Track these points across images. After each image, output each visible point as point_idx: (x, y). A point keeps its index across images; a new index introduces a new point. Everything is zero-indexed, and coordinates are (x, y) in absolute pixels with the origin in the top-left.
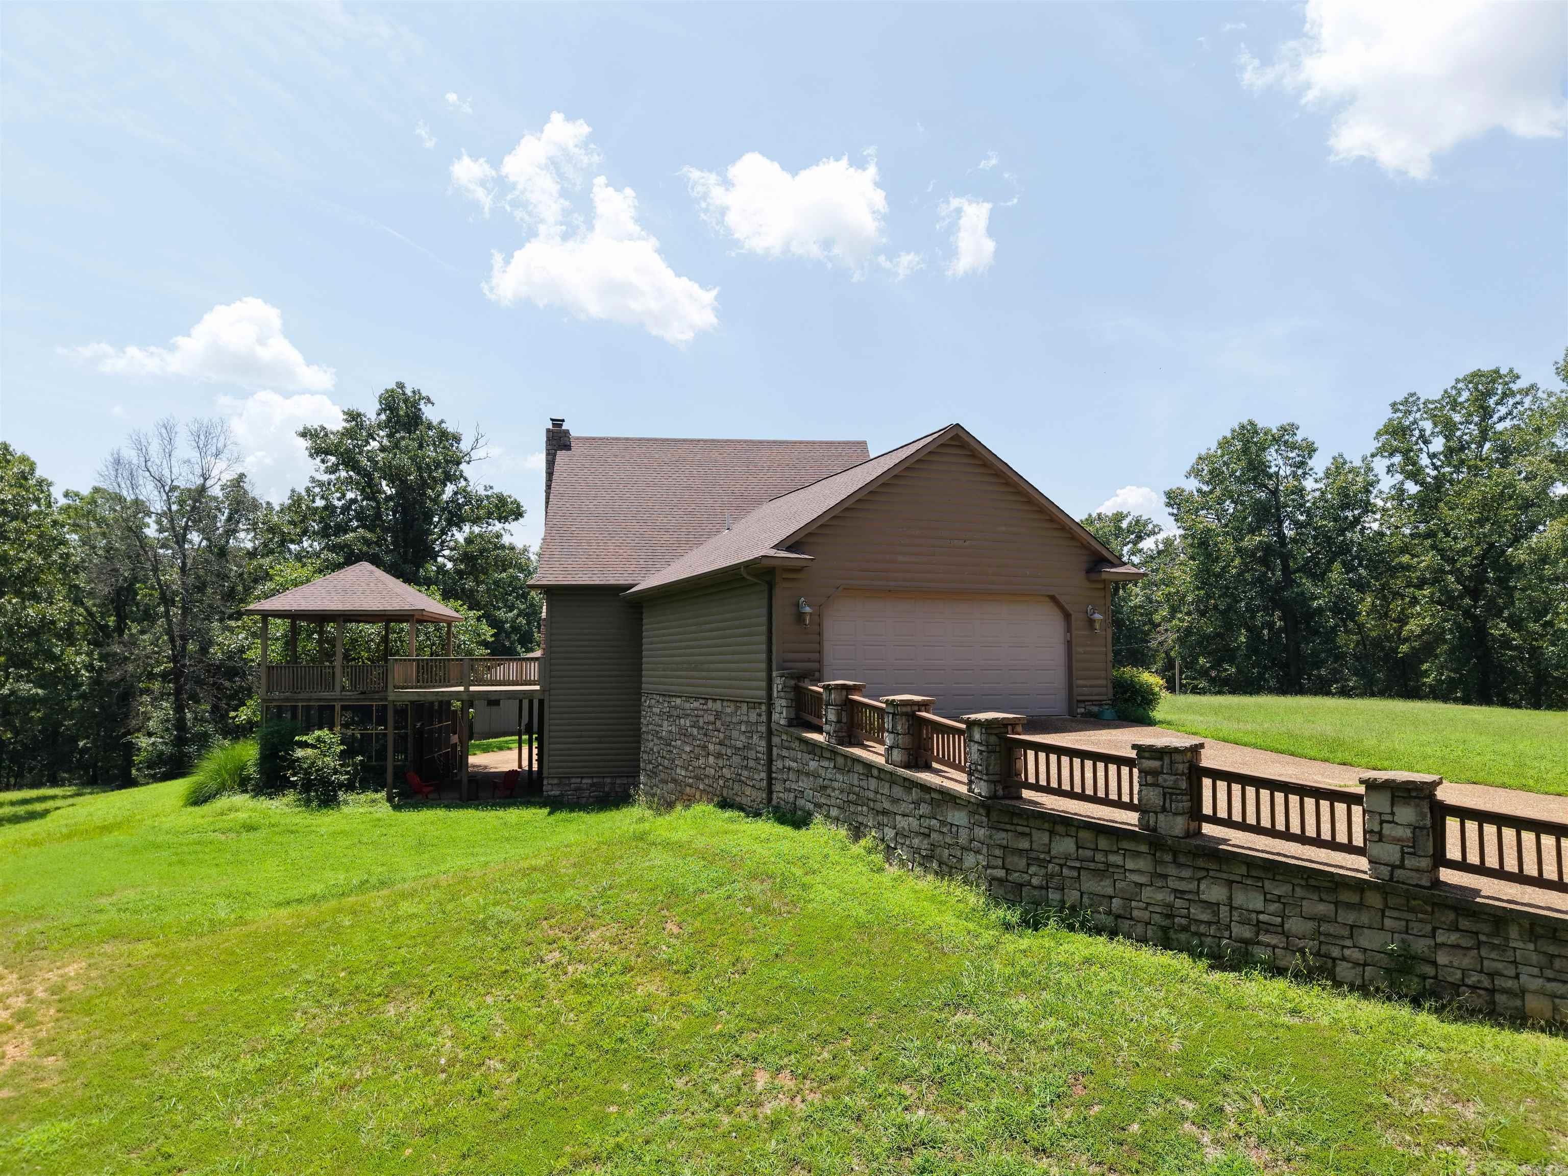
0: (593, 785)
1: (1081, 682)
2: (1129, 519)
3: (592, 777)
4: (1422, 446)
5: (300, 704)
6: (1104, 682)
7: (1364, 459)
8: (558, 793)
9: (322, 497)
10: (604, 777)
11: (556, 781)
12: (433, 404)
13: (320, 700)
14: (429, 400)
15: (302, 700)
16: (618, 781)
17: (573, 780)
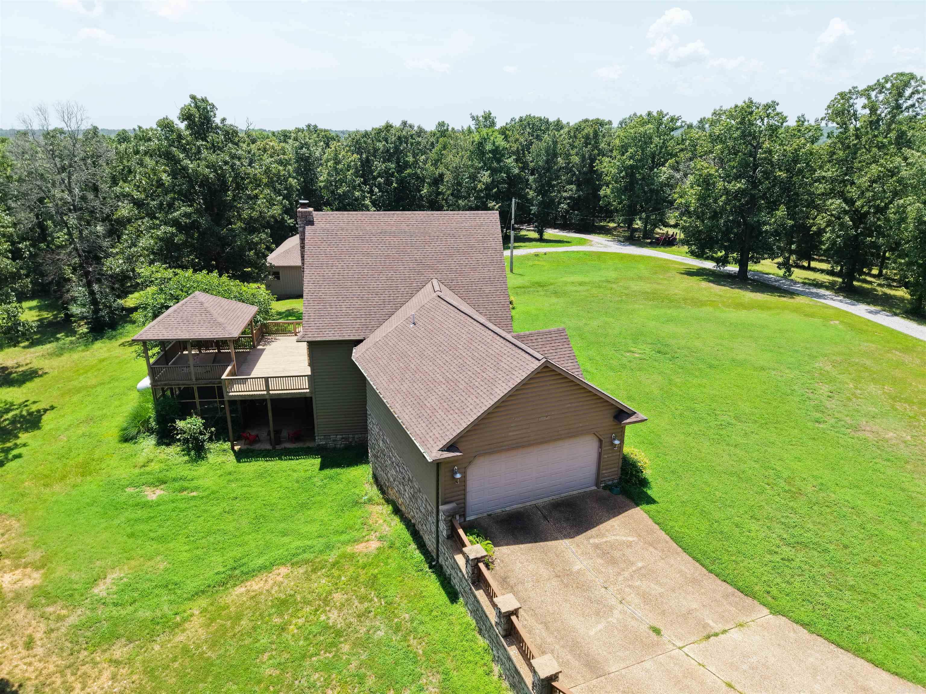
0: (342, 438)
1: (604, 472)
2: (668, 117)
3: (342, 435)
4: (853, 121)
6: (616, 469)
7: (817, 120)
10: (348, 434)
11: (322, 437)
13: (185, 384)
15: (174, 385)
16: (356, 436)
17: (332, 437)
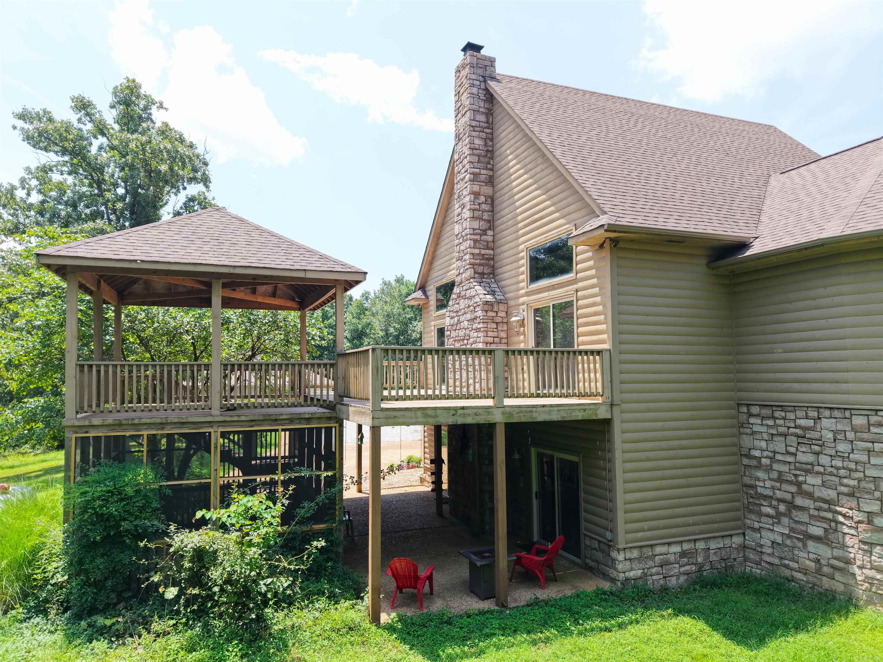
0: (683, 554)
3: (681, 542)
5: (145, 433)
8: (639, 573)
9: (39, 192)
10: (695, 541)
11: (635, 554)
12: (166, 109)
13: (183, 424)
14: (161, 106)
15: (149, 426)
16: (713, 545)
17: (658, 550)
